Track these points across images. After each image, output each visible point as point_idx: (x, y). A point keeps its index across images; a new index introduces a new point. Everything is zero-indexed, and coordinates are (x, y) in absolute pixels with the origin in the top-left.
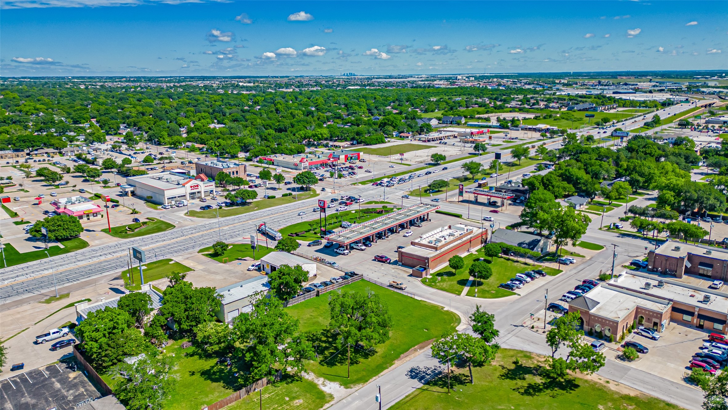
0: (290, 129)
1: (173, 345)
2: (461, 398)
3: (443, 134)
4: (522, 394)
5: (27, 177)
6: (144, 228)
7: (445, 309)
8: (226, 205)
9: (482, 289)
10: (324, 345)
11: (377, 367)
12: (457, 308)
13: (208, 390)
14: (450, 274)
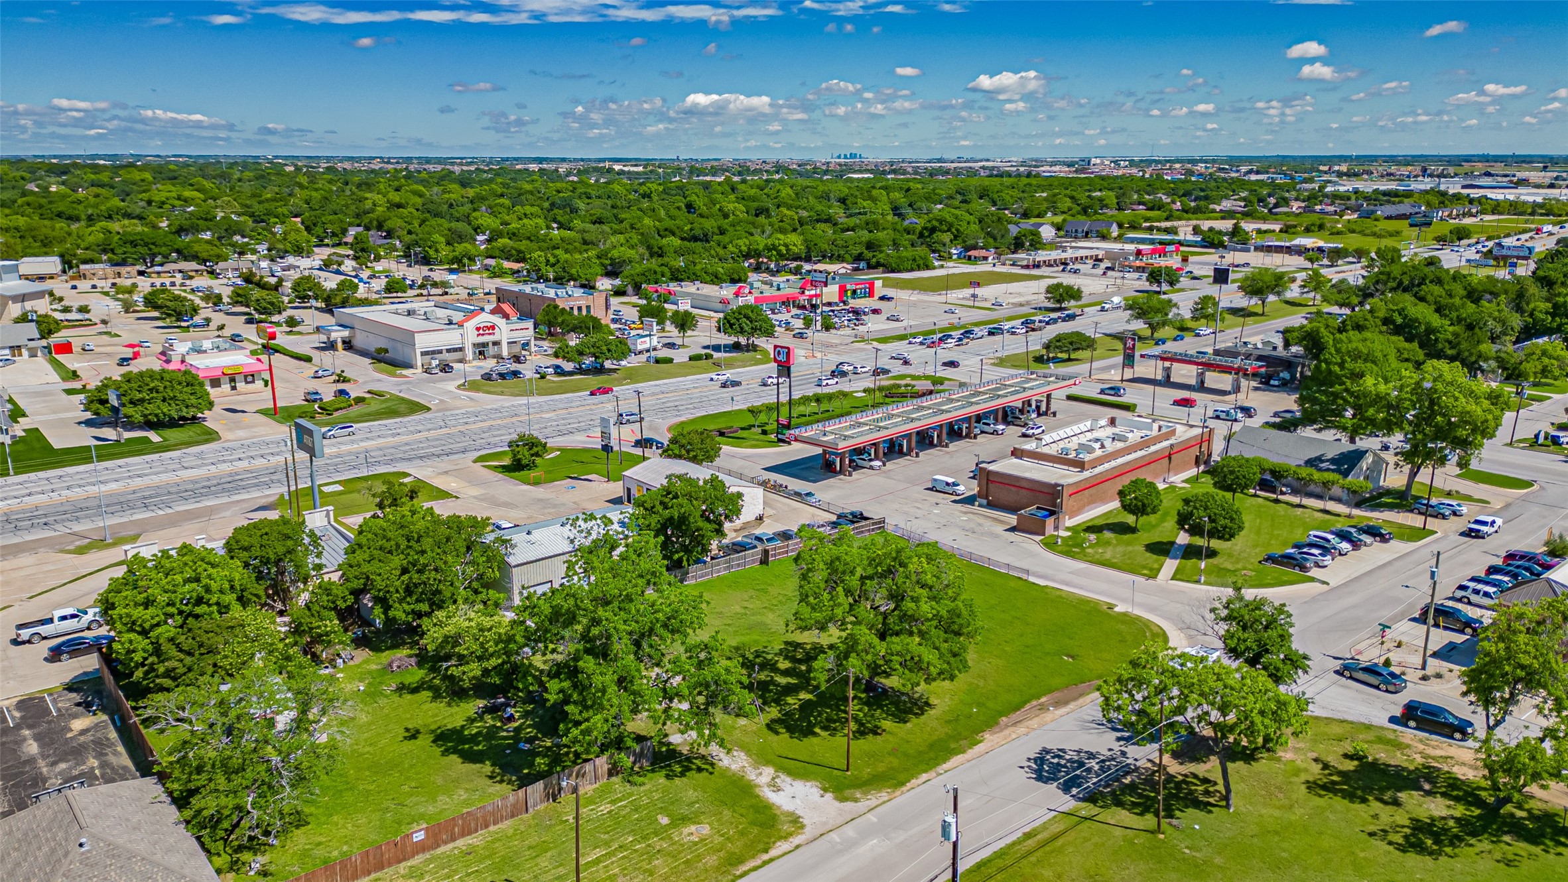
0: (715, 237)
1: (366, 662)
2: (1200, 850)
3: (1070, 254)
4: (1402, 849)
5: (127, 312)
6: (356, 410)
7: (1116, 609)
8: (556, 373)
9: (1216, 566)
10: (783, 680)
11: (931, 746)
12: (1152, 609)
13: (440, 781)
14: (1122, 529)
